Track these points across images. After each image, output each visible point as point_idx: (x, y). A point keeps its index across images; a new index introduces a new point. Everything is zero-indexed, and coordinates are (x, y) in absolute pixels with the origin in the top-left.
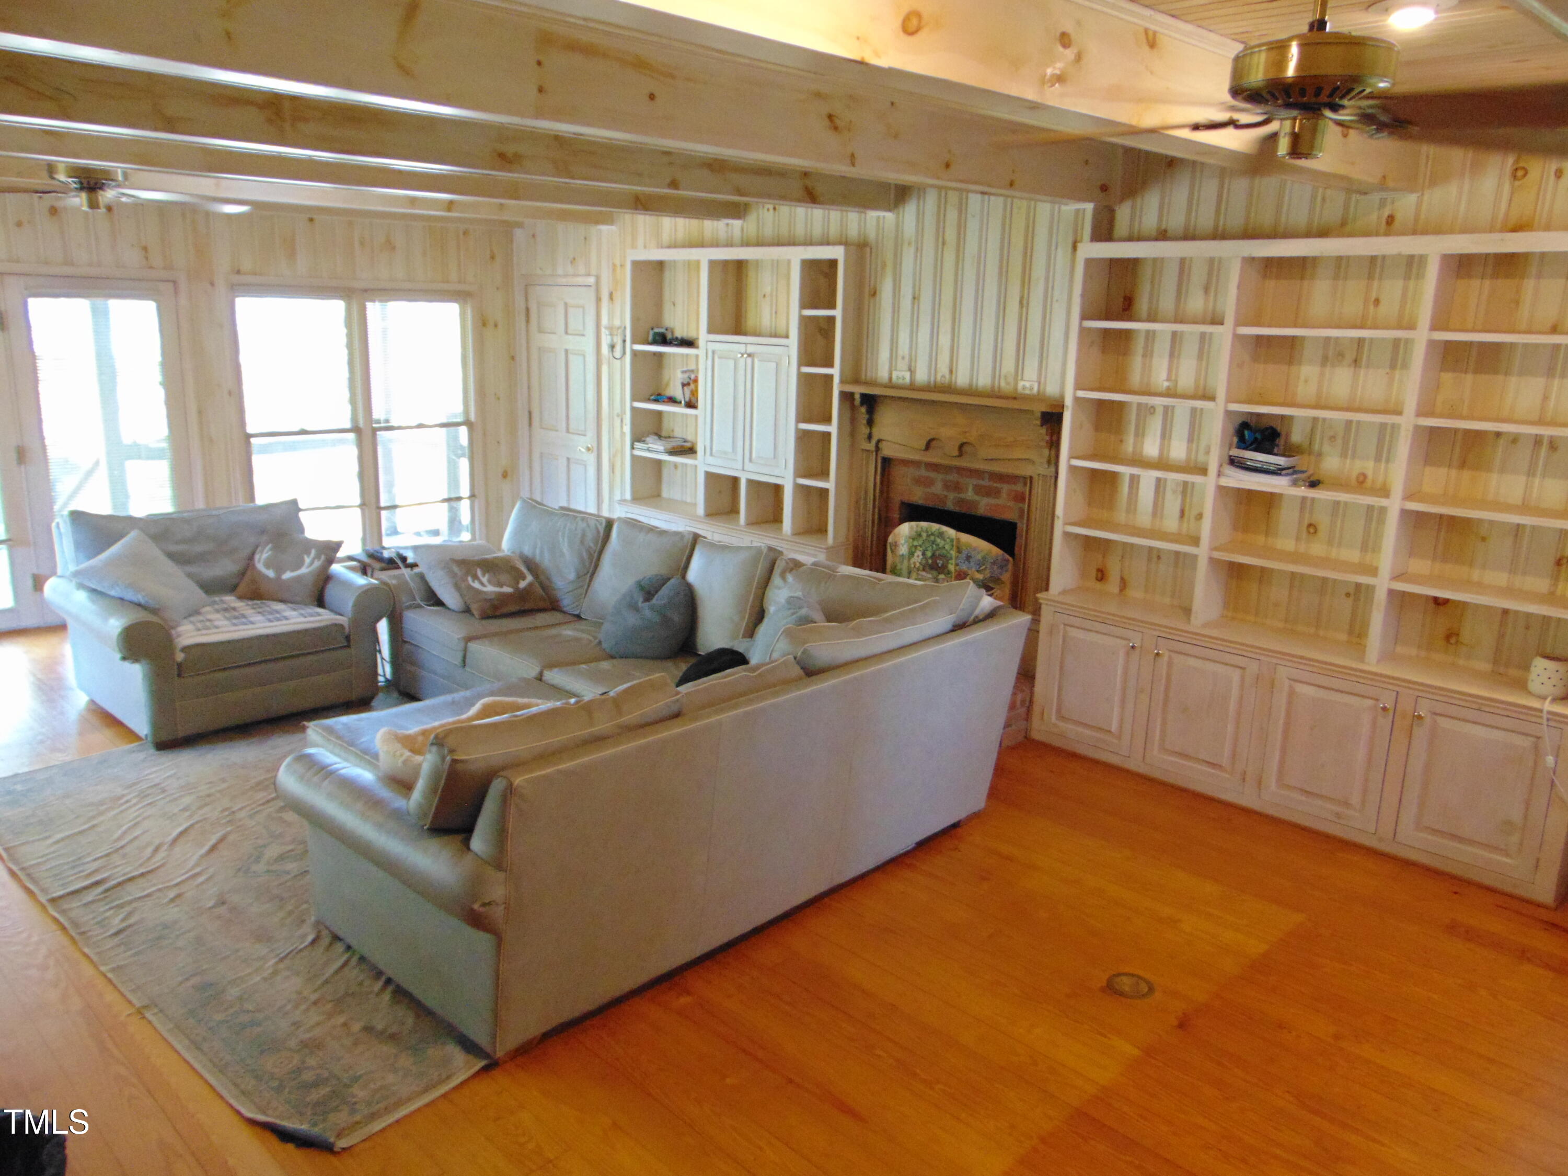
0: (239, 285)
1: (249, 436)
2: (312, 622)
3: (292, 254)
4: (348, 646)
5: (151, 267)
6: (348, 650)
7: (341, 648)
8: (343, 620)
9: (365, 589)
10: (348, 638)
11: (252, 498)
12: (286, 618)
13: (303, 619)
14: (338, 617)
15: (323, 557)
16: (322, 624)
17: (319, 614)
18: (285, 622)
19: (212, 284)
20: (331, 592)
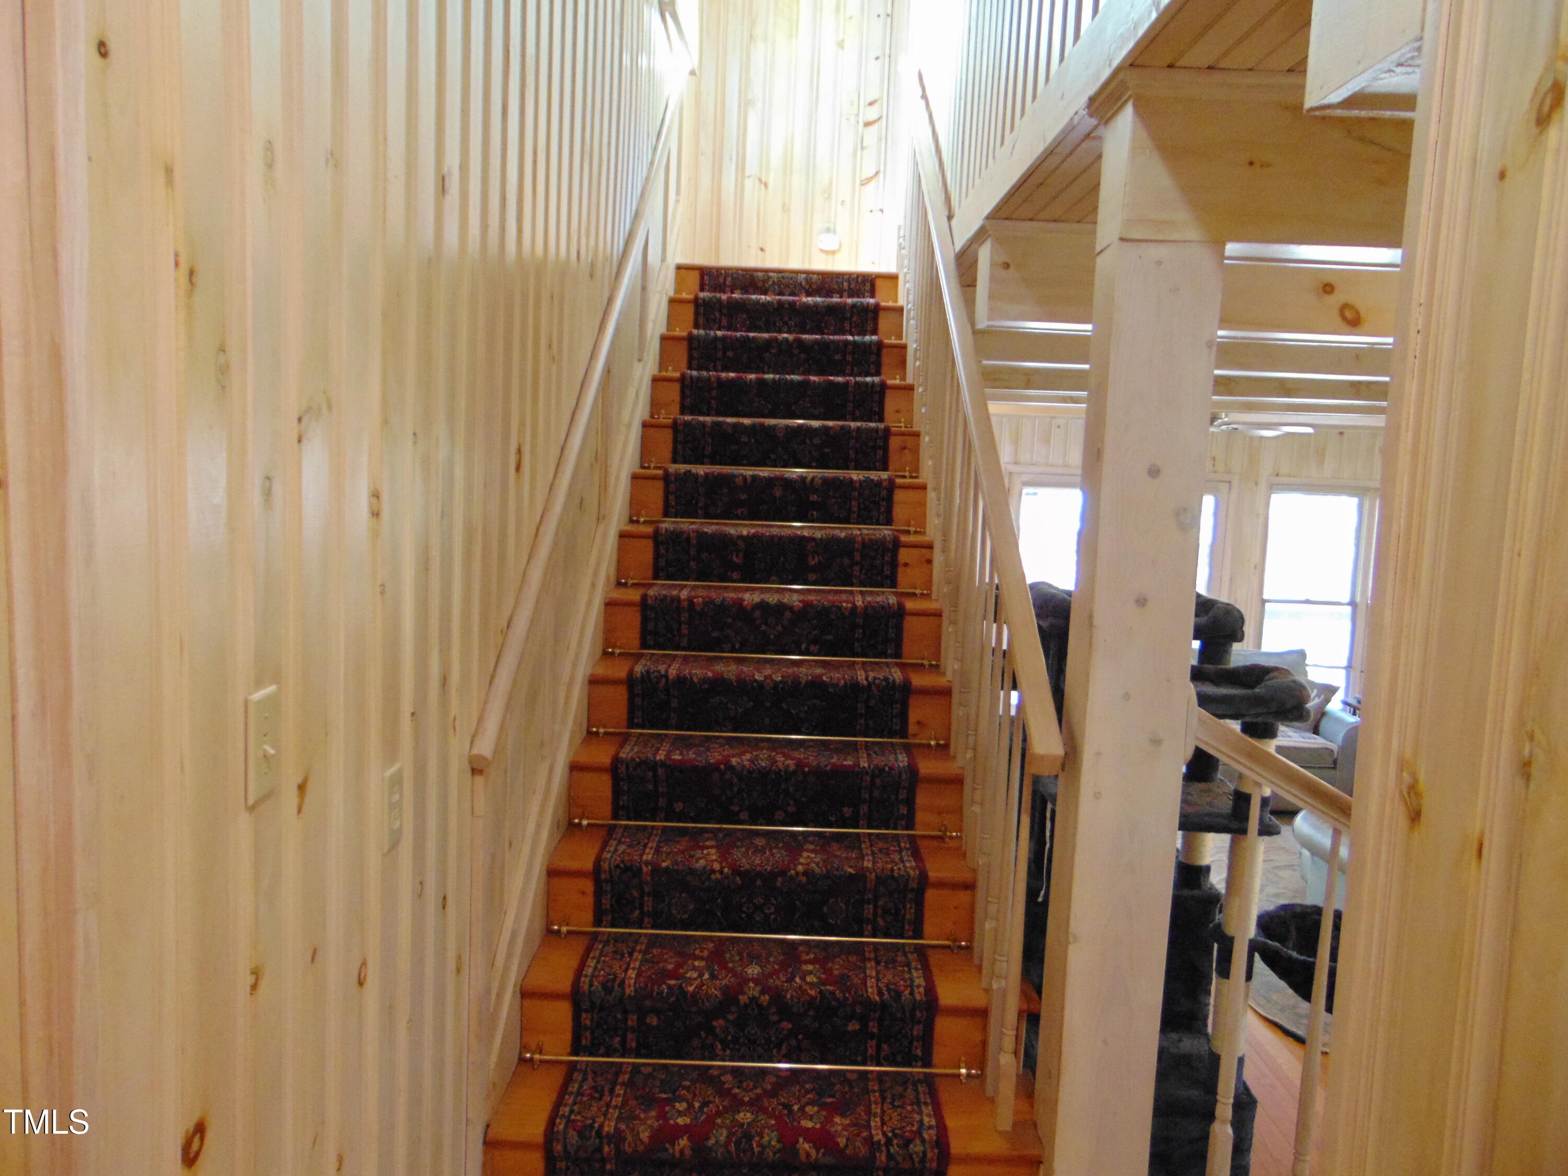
0: (1277, 484)
1: (1264, 602)
2: (1310, 743)
3: (1321, 462)
4: (1334, 768)
5: (1215, 472)
6: (1332, 772)
7: (1329, 768)
8: (1334, 747)
9: (1353, 725)
10: (1335, 762)
11: (1259, 645)
12: (1290, 737)
13: (1302, 740)
14: (1329, 743)
15: (1322, 696)
16: (1315, 746)
17: (1315, 739)
18: (1289, 739)
19: (1257, 484)
20: (1325, 725)
